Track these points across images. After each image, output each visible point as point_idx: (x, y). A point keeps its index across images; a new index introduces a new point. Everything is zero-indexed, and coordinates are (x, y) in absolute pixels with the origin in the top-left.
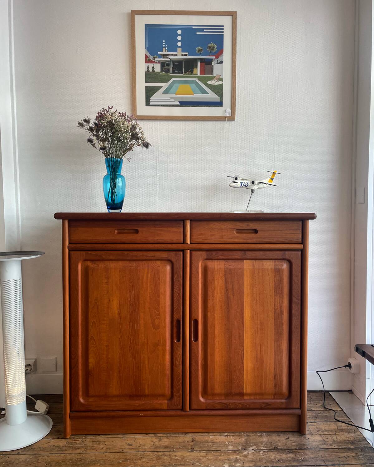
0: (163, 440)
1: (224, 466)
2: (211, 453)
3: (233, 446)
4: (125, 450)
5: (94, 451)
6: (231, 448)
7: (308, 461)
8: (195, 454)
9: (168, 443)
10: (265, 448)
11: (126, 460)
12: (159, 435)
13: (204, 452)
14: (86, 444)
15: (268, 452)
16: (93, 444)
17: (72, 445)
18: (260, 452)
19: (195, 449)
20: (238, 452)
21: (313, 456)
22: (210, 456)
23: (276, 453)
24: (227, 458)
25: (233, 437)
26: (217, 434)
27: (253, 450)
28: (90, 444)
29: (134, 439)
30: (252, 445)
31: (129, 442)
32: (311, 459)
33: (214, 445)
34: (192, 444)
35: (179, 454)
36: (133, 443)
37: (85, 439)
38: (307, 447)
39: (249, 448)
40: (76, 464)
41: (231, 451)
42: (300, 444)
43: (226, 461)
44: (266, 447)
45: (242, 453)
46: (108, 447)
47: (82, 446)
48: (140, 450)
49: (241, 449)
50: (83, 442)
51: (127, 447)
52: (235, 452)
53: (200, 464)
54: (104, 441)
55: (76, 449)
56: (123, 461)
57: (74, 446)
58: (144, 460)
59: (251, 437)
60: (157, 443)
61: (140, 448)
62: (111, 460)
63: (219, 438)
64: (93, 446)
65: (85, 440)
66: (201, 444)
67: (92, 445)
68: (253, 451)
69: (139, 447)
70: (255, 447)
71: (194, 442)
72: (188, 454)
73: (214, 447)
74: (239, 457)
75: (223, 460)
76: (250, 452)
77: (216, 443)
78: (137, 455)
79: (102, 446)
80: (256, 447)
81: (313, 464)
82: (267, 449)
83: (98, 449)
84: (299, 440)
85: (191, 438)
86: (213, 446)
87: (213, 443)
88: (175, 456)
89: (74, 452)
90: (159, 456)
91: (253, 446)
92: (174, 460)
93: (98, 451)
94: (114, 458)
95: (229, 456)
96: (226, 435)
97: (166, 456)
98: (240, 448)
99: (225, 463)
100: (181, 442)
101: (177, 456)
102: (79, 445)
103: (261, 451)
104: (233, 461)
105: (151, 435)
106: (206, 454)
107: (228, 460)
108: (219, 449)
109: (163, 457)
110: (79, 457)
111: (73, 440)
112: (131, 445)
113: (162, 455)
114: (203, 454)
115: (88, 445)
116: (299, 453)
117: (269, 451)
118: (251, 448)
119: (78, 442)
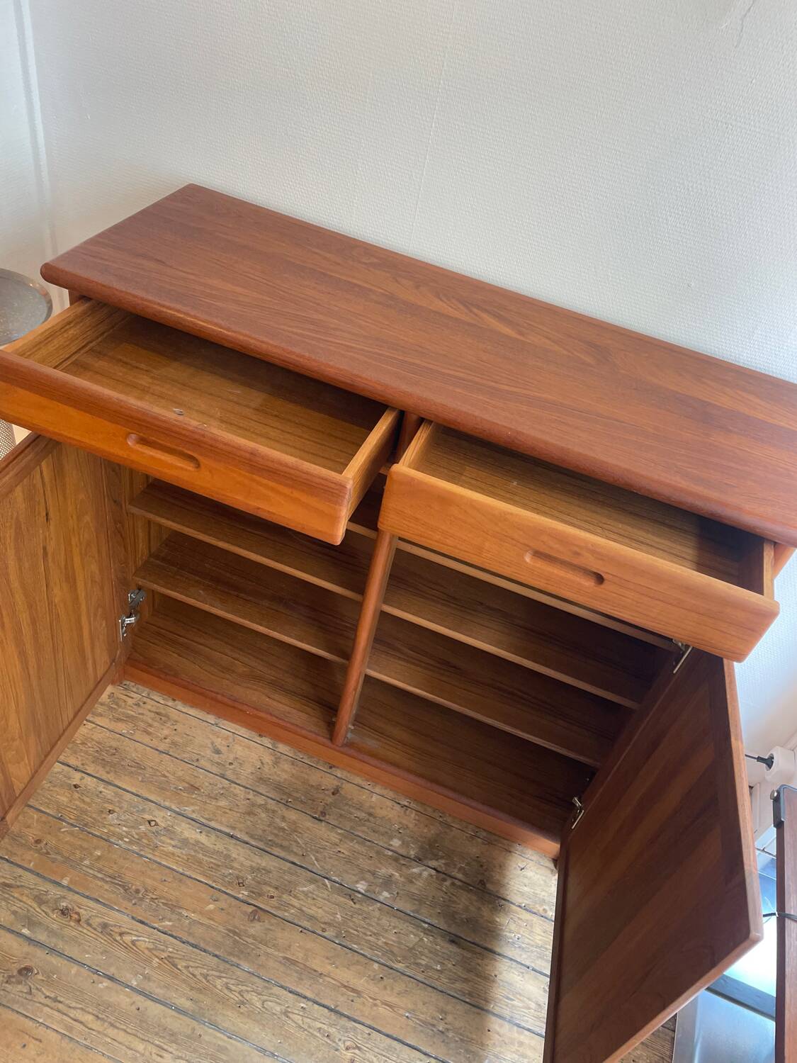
0: (281, 766)
1: (358, 886)
2: (352, 840)
3: (403, 842)
4: (203, 763)
5: (146, 739)
6: (396, 843)
7: (523, 949)
8: (321, 830)
9: (286, 777)
10: (460, 876)
11: (194, 788)
12: (282, 748)
13: (339, 831)
14: (143, 714)
15: (460, 887)
16: (153, 719)
17: (117, 704)
18: (444, 880)
19: (327, 816)
20: (402, 862)
21: (540, 940)
22: (345, 848)
23: (474, 898)
24: (372, 869)
25: (417, 818)
26: (391, 794)
27: (434, 869)
28: (149, 717)
29: (231, 740)
30: (440, 853)
31: (218, 741)
32: (532, 946)
33: (368, 820)
34: (330, 800)
35: (292, 815)
36: (224, 749)
37: (145, 700)
38: (544, 910)
39: (431, 860)
40: (103, 760)
41: (390, 853)
42: (535, 895)
43: (368, 876)
44: (465, 874)
45: (408, 867)
46: (177, 739)
47: (132, 716)
48: (229, 774)
49: (412, 857)
50: (138, 705)
51: (209, 753)
52: (396, 860)
53: (317, 860)
54: (176, 718)
55: (119, 720)
56: (185, 790)
57: (120, 710)
58: (223, 803)
59: (452, 831)
60: (266, 769)
61: (231, 767)
62: (166, 777)
63: (387, 807)
64: (150, 726)
65: (144, 703)
66: (346, 808)
67: (150, 721)
68: (433, 872)
69: (231, 764)
70: (443, 861)
71: (336, 797)
72: (309, 823)
73: (365, 829)
74: (397, 874)
75: (362, 871)
76: (425, 874)
77: (375, 817)
78: (216, 785)
79: (166, 732)
80: (444, 864)
81: (528, 963)
82: (463, 879)
83: (157, 737)
84: (542, 882)
85: (336, 783)
86: (364, 825)
87: (370, 814)
88: (283, 818)
89: (112, 726)
90: (253, 805)
91: (442, 858)
92: (275, 828)
93: (155, 743)
94: (174, 774)
95: (381, 863)
96: (406, 804)
97: (267, 810)
98: (412, 853)
99: (363, 879)
100: (312, 786)
101: (285, 821)
102: (129, 712)
103: (448, 878)
104: (381, 881)
105: (267, 741)
106: (341, 840)
107: (373, 874)
108: (372, 837)
109: (259, 810)
110: (114, 744)
111: (124, 692)
112: (218, 752)
113: (260, 806)
114: (334, 837)
115: (145, 718)
116: (519, 918)
117: (466, 886)
118: (434, 863)
119: (130, 701)
